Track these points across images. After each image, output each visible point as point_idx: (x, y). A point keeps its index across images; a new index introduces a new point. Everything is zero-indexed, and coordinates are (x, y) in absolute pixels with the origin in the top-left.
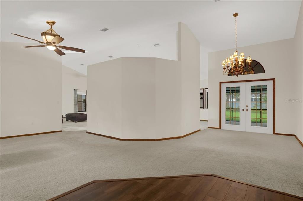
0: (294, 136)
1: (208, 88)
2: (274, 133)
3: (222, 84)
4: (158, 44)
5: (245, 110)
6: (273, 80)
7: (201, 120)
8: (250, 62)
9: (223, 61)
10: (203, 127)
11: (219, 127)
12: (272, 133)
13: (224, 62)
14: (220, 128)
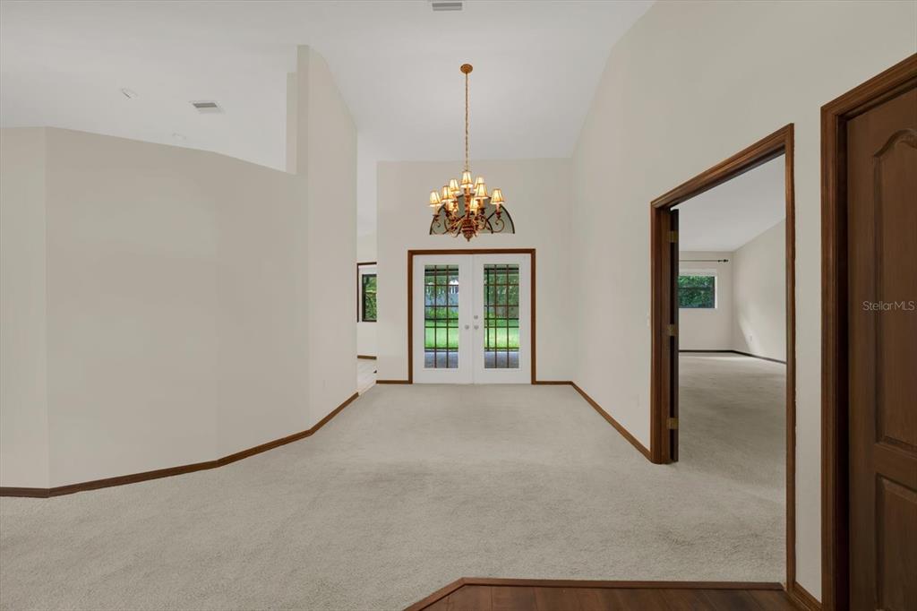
0: (571, 383)
1: (375, 263)
2: (534, 382)
3: (415, 258)
4: (212, 105)
5: (471, 328)
6: (532, 252)
7: (359, 357)
8: (484, 200)
9: (433, 194)
10: (364, 379)
11: (407, 379)
12: (530, 382)
13: (434, 197)
14: (410, 381)
